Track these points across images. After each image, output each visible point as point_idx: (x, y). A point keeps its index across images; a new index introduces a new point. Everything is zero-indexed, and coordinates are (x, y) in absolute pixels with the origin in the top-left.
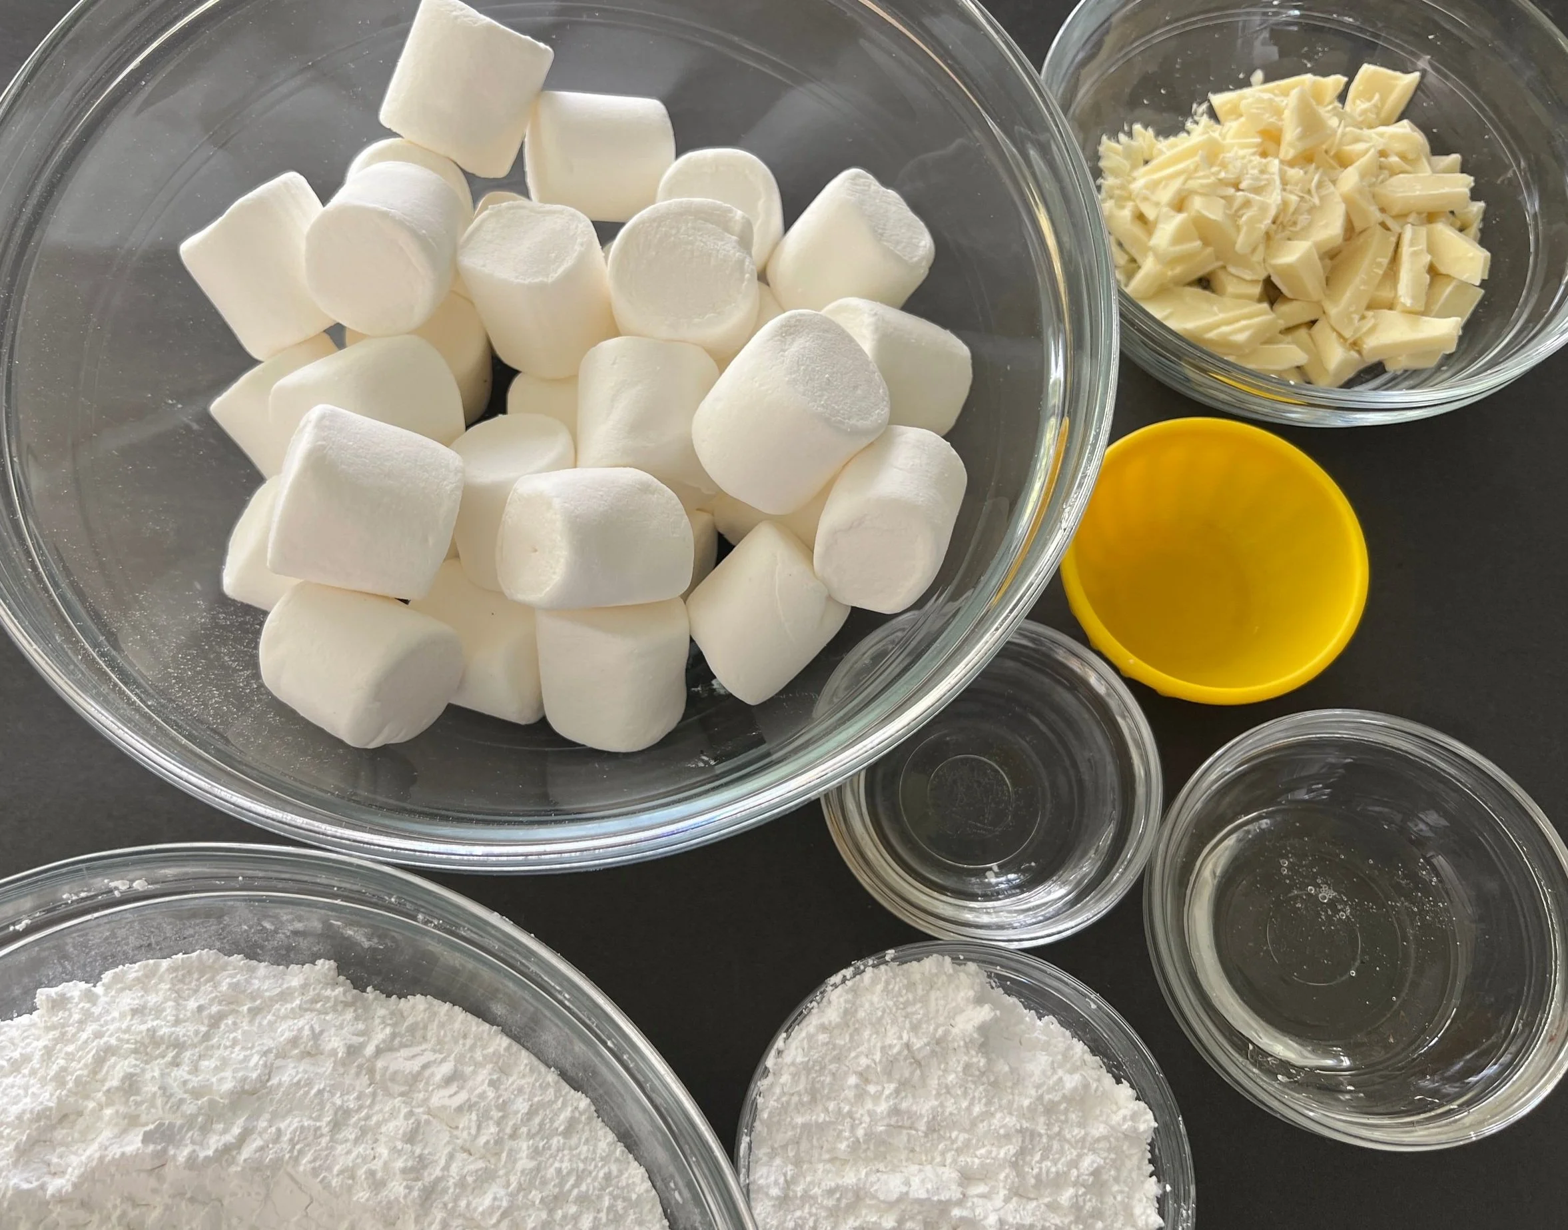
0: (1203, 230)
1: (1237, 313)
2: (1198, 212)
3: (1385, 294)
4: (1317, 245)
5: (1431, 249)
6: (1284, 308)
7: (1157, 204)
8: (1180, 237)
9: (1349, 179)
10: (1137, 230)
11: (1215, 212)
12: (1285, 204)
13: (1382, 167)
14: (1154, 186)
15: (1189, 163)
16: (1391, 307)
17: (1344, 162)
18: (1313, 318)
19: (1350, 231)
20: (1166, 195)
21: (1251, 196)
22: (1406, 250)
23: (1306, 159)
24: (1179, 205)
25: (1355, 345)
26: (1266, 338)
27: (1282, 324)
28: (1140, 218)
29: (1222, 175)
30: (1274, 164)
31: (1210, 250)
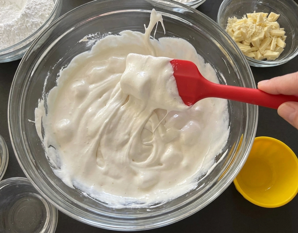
0: (242, 33)
1: (245, 47)
2: (242, 31)
3: (269, 48)
4: (259, 39)
5: (277, 42)
6: (253, 48)
7: (236, 29)
8: (238, 34)
9: (266, 29)
10: (232, 33)
11: (244, 31)
12: (255, 31)
13: (271, 28)
14: (235, 26)
15: (241, 23)
16: (269, 50)
17: (265, 26)
18: (257, 50)
19: (265, 37)
20: (237, 28)
21: (250, 29)
22: (273, 41)
23: (260, 25)
24: (239, 29)
25: (263, 55)
26: (249, 52)
27: (252, 50)
28: (233, 31)
29: (246, 25)
30: (255, 25)
31: (242, 37)
